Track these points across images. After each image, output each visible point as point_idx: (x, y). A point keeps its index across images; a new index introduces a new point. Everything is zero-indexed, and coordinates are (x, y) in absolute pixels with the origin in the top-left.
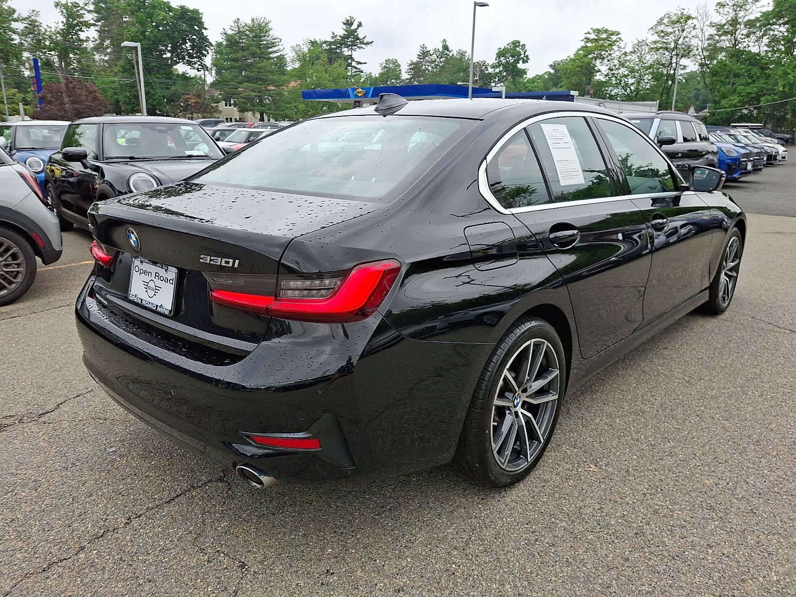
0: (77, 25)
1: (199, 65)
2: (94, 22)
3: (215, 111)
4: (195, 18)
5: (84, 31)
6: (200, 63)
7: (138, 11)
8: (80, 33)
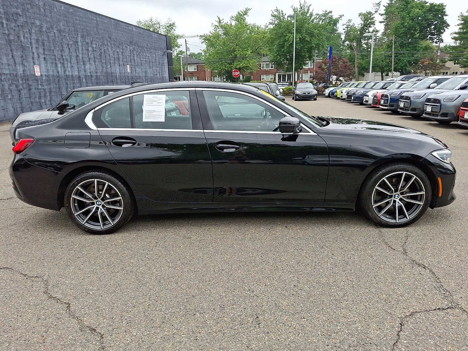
0: (369, 24)
1: (437, 39)
2: (384, 21)
3: (441, 68)
4: (439, 10)
5: (371, 27)
6: (438, 38)
7: (402, 11)
8: (369, 28)
